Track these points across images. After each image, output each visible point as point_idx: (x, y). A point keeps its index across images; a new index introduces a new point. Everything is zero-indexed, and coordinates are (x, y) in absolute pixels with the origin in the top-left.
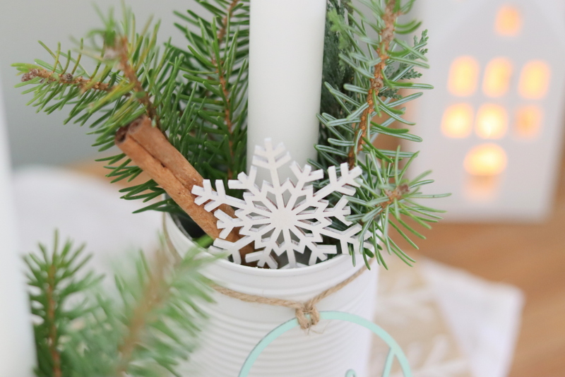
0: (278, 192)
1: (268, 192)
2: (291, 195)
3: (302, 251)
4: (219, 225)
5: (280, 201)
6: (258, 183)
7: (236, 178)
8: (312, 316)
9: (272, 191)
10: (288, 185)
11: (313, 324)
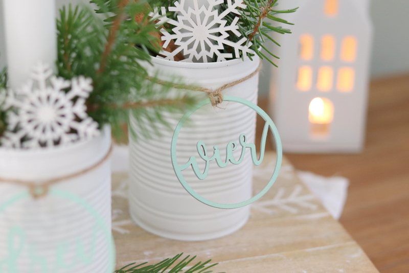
0: (197, 13)
1: (192, 13)
2: (205, 15)
3: (211, 56)
4: (163, 38)
5: (198, 19)
6: (186, 9)
7: (173, 5)
8: (218, 97)
9: (194, 12)
10: (203, 8)
11: (219, 102)
